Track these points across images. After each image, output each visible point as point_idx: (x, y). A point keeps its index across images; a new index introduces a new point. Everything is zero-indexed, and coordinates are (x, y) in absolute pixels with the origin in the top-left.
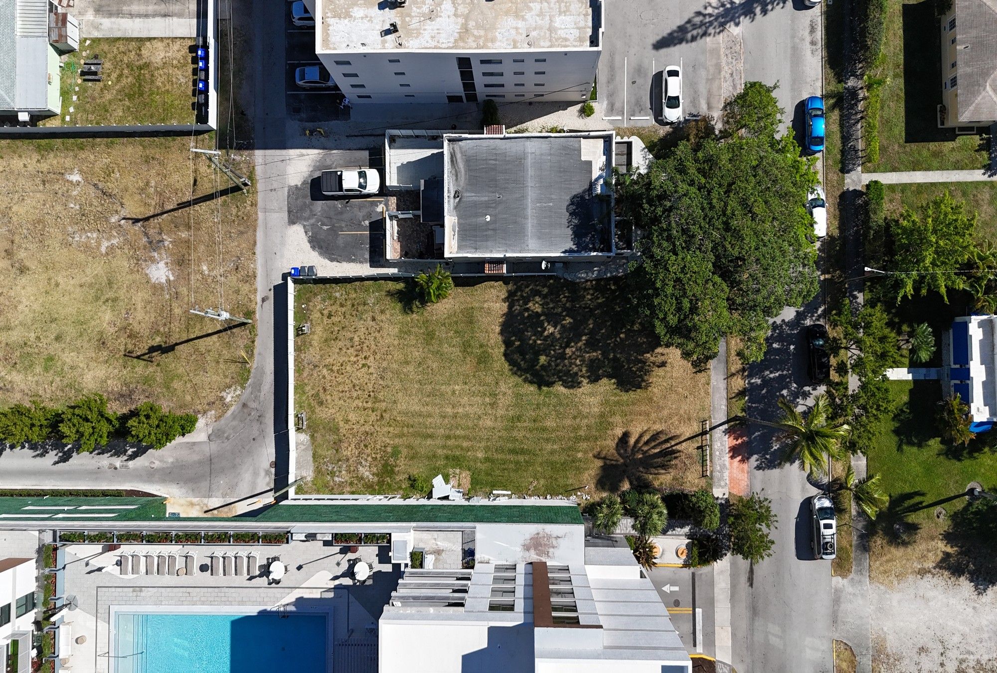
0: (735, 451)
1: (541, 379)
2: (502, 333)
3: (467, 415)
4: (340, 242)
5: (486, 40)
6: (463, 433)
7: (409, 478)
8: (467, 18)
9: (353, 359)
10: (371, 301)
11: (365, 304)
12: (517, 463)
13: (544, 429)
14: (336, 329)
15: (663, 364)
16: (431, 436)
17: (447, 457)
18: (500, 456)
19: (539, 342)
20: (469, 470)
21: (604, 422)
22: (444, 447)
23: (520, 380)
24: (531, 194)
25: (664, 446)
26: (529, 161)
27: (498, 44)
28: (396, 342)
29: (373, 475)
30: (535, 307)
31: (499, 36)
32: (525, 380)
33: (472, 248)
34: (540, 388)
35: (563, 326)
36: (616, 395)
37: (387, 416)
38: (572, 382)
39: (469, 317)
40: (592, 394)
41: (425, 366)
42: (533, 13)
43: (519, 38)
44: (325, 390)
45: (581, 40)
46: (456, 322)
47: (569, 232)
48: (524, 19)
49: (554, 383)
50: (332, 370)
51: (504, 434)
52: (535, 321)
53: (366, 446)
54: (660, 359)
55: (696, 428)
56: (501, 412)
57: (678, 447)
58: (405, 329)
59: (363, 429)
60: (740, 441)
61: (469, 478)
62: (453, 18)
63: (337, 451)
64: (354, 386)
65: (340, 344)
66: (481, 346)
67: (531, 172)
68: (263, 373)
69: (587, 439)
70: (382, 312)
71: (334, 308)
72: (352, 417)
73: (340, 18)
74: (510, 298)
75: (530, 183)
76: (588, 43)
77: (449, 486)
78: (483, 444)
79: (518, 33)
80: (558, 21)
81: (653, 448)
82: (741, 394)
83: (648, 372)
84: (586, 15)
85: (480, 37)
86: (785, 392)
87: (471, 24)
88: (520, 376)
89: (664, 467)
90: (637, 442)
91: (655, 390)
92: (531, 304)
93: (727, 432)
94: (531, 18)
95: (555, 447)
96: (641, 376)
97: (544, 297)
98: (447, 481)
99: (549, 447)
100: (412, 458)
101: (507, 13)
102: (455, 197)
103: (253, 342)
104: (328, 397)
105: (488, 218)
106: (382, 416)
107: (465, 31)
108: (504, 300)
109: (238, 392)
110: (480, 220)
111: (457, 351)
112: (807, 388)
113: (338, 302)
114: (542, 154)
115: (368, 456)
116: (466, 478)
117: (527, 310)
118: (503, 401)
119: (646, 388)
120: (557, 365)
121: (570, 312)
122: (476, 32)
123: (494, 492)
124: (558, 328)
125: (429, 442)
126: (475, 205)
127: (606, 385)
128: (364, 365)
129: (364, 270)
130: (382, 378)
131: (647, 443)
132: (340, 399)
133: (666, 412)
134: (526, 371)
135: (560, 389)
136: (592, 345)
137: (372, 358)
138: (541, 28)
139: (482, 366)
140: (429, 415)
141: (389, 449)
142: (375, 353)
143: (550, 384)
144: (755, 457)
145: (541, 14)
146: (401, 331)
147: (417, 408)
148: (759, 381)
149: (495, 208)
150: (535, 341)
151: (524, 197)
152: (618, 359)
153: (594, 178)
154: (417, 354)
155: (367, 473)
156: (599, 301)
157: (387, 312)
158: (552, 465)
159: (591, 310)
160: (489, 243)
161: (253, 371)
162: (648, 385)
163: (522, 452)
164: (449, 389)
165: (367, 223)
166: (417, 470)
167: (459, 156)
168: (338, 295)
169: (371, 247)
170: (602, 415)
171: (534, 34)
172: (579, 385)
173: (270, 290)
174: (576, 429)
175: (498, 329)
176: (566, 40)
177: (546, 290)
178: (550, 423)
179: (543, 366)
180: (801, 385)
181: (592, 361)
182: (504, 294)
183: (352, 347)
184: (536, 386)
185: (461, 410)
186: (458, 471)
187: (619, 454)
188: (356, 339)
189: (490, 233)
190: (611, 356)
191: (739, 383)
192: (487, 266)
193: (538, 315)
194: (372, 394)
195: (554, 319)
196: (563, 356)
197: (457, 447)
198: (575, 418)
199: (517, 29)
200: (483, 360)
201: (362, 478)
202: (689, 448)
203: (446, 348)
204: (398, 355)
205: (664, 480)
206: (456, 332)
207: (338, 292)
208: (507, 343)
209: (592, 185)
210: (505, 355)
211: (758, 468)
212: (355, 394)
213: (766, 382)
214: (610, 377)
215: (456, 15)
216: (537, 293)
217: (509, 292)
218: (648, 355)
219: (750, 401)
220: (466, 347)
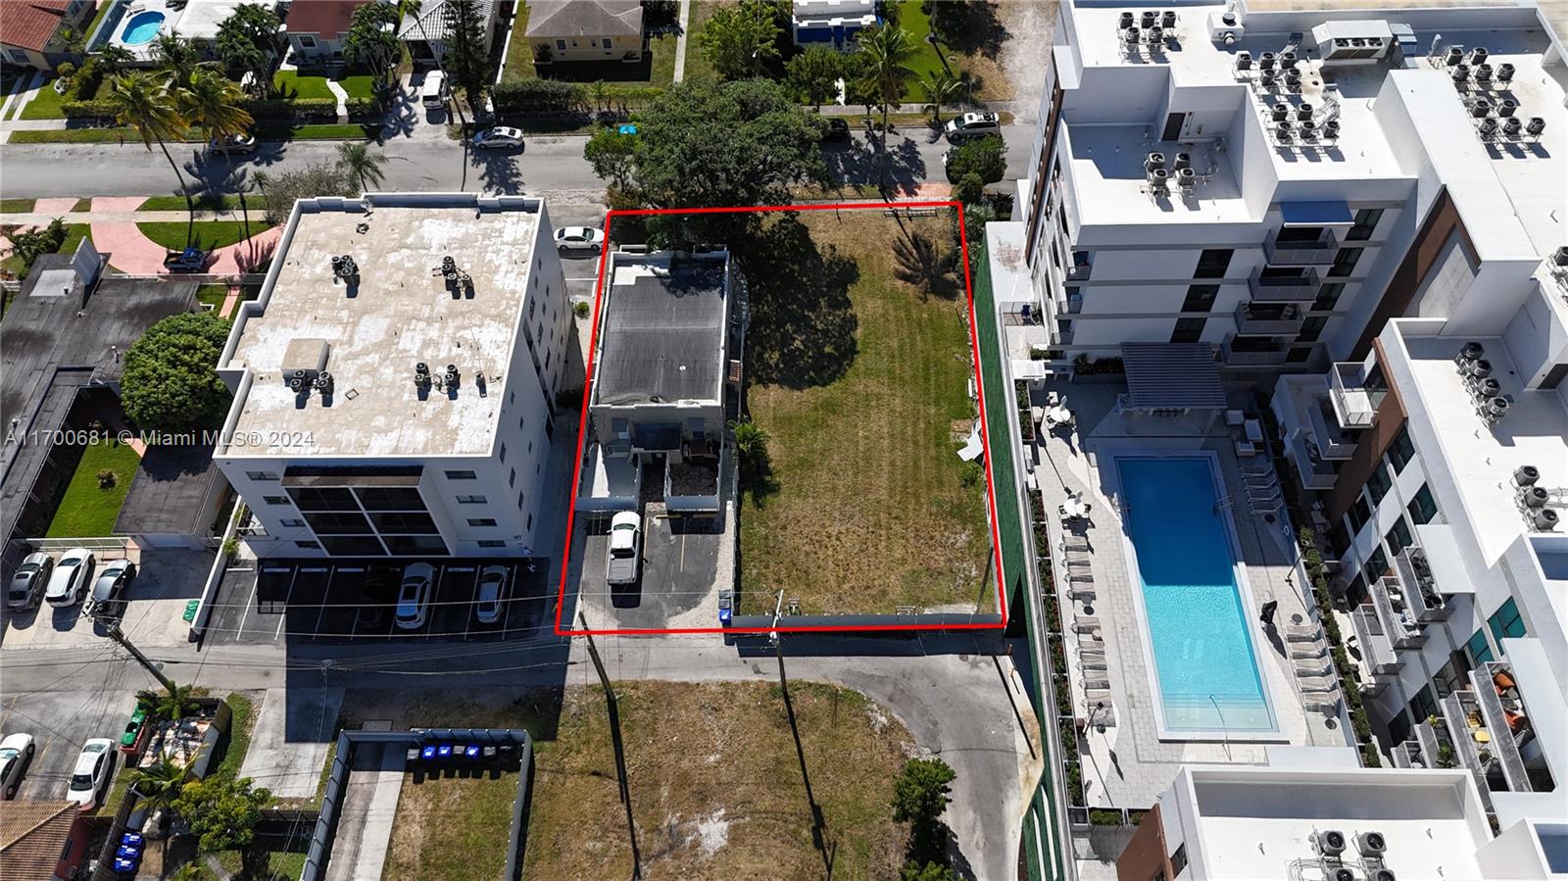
0: (910, 193)
1: (848, 352)
2: (800, 389)
3: (890, 423)
4: (692, 570)
5: (512, 299)
6: (909, 428)
7: (964, 486)
8: (485, 316)
9: (830, 552)
10: (763, 531)
11: (766, 538)
12: (937, 373)
13: (901, 348)
14: (794, 573)
15: (832, 247)
16: (916, 462)
17: (938, 445)
18: (933, 391)
19: (810, 354)
20: (949, 421)
21: (893, 296)
22: (927, 448)
23: (850, 371)
24: (662, 326)
25: (910, 246)
26: (628, 328)
27: (518, 289)
28: (811, 500)
29: (964, 529)
30: (774, 357)
31: (512, 287)
32: (850, 366)
33: (711, 387)
34: (858, 352)
35: (794, 332)
36: (863, 285)
37: (896, 512)
38: (853, 322)
39: (784, 422)
40: (864, 306)
41: (838, 468)
42: (494, 258)
43: (516, 271)
44: (867, 587)
45: (529, 220)
46: (790, 436)
47: (703, 294)
48: (500, 265)
49: (852, 339)
50: (845, 577)
51: (908, 387)
52: (790, 358)
53: (932, 538)
54: (828, 250)
55: (893, 220)
56: (886, 391)
57: (910, 235)
58: (795, 491)
59: (912, 540)
60: (901, 189)
61: (958, 422)
62: (483, 329)
63: (940, 573)
64: (862, 551)
65: (813, 568)
66: (816, 409)
67: (640, 327)
68: (849, 671)
69: (908, 311)
70: (776, 518)
71: (770, 575)
72: (898, 554)
74: (765, 382)
75: (651, 327)
76: (533, 215)
77: (968, 441)
78: (921, 407)
79: (512, 271)
80: (508, 237)
81: (911, 254)
82: (857, 188)
83: (840, 259)
84: (507, 216)
85: (508, 304)
86: (857, 157)
87: (493, 311)
88: (846, 370)
89: (928, 246)
90: (907, 267)
91: (859, 252)
92: (772, 362)
93: (892, 197)
94: (502, 260)
95: (918, 338)
96: (845, 264)
97: (765, 349)
98: (965, 445)
99: (919, 344)
100: (941, 483)
101: (489, 281)
102: (657, 402)
103: (810, 685)
104: (877, 582)
105: (683, 368)
106: (896, 518)
107: (500, 318)
108: (766, 386)
109: (874, 707)
110: (683, 376)
111: (821, 434)
112: (853, 143)
113: (764, 570)
114: (624, 318)
115: (943, 536)
116: (958, 425)
117: (777, 365)
118: (874, 388)
119: (855, 260)
120: (834, 336)
121: (780, 324)
122: (502, 308)
123: (971, 395)
124: (795, 336)
125: (922, 464)
126: (667, 381)
127: (853, 293)
128: (838, 539)
129: (727, 538)
130: (852, 517)
131: (908, 260)
133: (879, 244)
134: (840, 365)
135: (859, 333)
136: (813, 306)
137: (829, 529)
138: (511, 252)
139: (837, 408)
140: (892, 464)
141: (934, 509)
142: (823, 526)
143: (854, 343)
144: (915, 179)
145: (497, 252)
146: (798, 496)
147: (886, 476)
148: (846, 176)
149: (672, 361)
150: (810, 357)
151: (664, 333)
152: (828, 283)
153: (652, 275)
154: (825, 476)
155: (963, 536)
156: (770, 298)
157: (777, 510)
158: (936, 340)
159: (780, 306)
160: (708, 367)
161: (846, 686)
162: (853, 258)
163: (927, 369)
164: (862, 442)
165: (672, 537)
166: (954, 478)
167: (614, 398)
168: (754, 571)
169: (701, 533)
170: (884, 297)
171: (515, 257)
172: (854, 317)
173: (745, 662)
174: (898, 321)
175: (797, 393)
176: (527, 231)
177: (758, 348)
178: (895, 343)
179: (835, 349)
180: (851, 147)
181: (830, 306)
182: (760, 388)
183: (816, 553)
184: (855, 356)
185: (886, 430)
186: (952, 434)
187: (921, 281)
188: (806, 548)
189: (697, 366)
190: (825, 289)
191: (848, 190)
192: (731, 378)
193: (782, 355)
194: (871, 529)
195: (787, 340)
196: (825, 332)
197: (925, 435)
198: (888, 320)
199: (507, 272)
200: (831, 407)
201: (970, 542)
202: (910, 227)
203: (818, 446)
204: (826, 499)
205: (942, 246)
206: (800, 435)
207: (751, 572)
208: (812, 383)
209: (659, 276)
210: (824, 385)
211: (924, 178)
212: (872, 549)
213: (847, 171)
214: (845, 290)
215: (480, 326)
216: (760, 356)
217: (757, 383)
218: (824, 259)
219: (864, 183)
220: (815, 425)
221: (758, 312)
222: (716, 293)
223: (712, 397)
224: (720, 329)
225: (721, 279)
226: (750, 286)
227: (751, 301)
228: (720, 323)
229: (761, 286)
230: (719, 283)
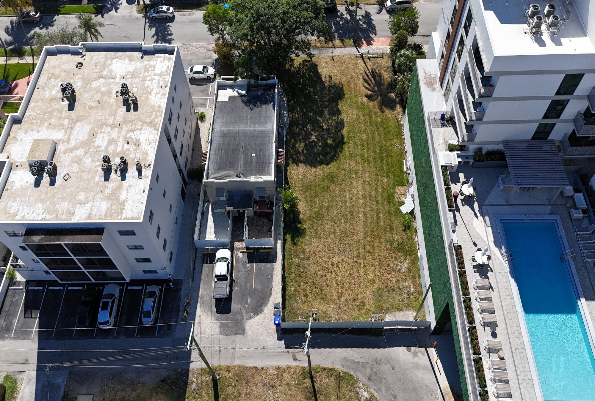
0: (369, 44)
1: (340, 143)
2: (315, 167)
3: (363, 189)
4: (259, 287)
5: (159, 111)
6: (374, 192)
7: (404, 230)
8: (144, 123)
9: (333, 276)
10: (297, 261)
11: (299, 266)
12: (387, 156)
13: (367, 140)
14: (314, 290)
15: (330, 77)
16: (378, 215)
17: (389, 203)
18: (385, 168)
19: (320, 144)
20: (394, 187)
21: (361, 107)
22: (383, 205)
23: (341, 155)
24: (242, 127)
25: (370, 76)
26: (224, 129)
27: (162, 104)
28: (322, 240)
29: (405, 259)
30: (301, 146)
31: (159, 103)
32: (341, 152)
33: (269, 165)
34: (345, 143)
35: (312, 130)
36: (347, 100)
37: (368, 248)
38: (341, 124)
39: (307, 188)
40: (348, 114)
41: (336, 219)
42: (150, 85)
43: (162, 92)
44: (354, 300)
45: (169, 60)
46: (310, 197)
47: (264, 107)
48: (152, 90)
49: (342, 135)
50: (342, 293)
51: (372, 165)
52: (309, 147)
53: (388, 266)
54: (328, 79)
55: (360, 61)
56: (360, 167)
57: (370, 69)
58: (314, 234)
59: (377, 267)
60: (364, 42)
61: (399, 188)
62: (142, 132)
63: (394, 290)
64: (351, 274)
65: (324, 287)
66: (323, 180)
67: (231, 128)
68: (346, 359)
69: (370, 116)
70: (304, 252)
71: (301, 292)
72: (370, 276)
73: (123, 209)
74: (297, 162)
75: (237, 128)
76: (172, 56)
77: (406, 201)
78: (379, 178)
79: (159, 93)
80: (158, 71)
81: (371, 82)
82: (342, 41)
83: (335, 84)
84: (158, 57)
85: (156, 114)
86: (341, 23)
87: (148, 120)
88: (339, 155)
89: (380, 76)
90: (369, 90)
91: (344, 80)
92: (300, 150)
93: (360, 47)
94: (153, 86)
95: (376, 134)
96: (337, 88)
97: (296, 141)
98: (402, 203)
99: (377, 137)
100: (392, 228)
101: (147, 99)
102: (240, 177)
103: (324, 369)
104: (359, 296)
105: (253, 155)
106: (368, 252)
107: (151, 124)
108: (298, 165)
109: (361, 385)
110: (254, 160)
111: (327, 196)
112: (339, 14)
113: (298, 288)
114: (222, 122)
115: (394, 264)
116: (399, 190)
117: (303, 151)
118: (354, 166)
119: (342, 85)
120: (332, 133)
121: (305, 126)
122: (153, 117)
123: (405, 170)
124: (312, 133)
125: (381, 216)
126: (245, 164)
127: (342, 106)
128: (337, 267)
129: (278, 266)
130: (344, 251)
131: (370, 85)
132: (359, 286)
133: (354, 75)
134: (336, 151)
135: (345, 131)
136: (321, 114)
137: (333, 260)
138: (159, 80)
139: (334, 179)
140: (365, 216)
141: (389, 246)
142: (329, 257)
143: (343, 137)
144: (371, 35)
145: (152, 80)
146: (315, 237)
147: (362, 224)
148: (336, 34)
149: (248, 150)
150: (320, 146)
151: (244, 132)
152: (329, 99)
153: (237, 95)
154: (329, 224)
155: (405, 264)
156: (299, 109)
157: (304, 247)
158: (386, 135)
159: (304, 114)
160: (267, 154)
161: (345, 370)
162: (341, 84)
163: (381, 153)
164: (348, 202)
165: (249, 265)
166: (398, 225)
167: (217, 175)
168: (293, 289)
169: (264, 262)
170: (357, 108)
171: (161, 83)
172: (342, 120)
173: (288, 352)
174: (366, 123)
175: (314, 169)
176: (168, 67)
177: (293, 141)
178: (364, 137)
179: (333, 141)
180: (338, 16)
181: (330, 114)
182: (294, 166)
183: (326, 276)
184: (344, 145)
185: (361, 193)
186: (396, 196)
187: (376, 99)
188: (321, 273)
189: (261, 154)
190: (327, 103)
191: (337, 42)
192: (279, 161)
193: (306, 145)
194: (355, 260)
195: (308, 135)
196: (328, 130)
197: (382, 196)
198: (360, 123)
199: (157, 93)
200: (331, 178)
201: (409, 269)
202: (370, 65)
203: (325, 204)
204: (330, 239)
205: (387, 76)
206: (316, 197)
207: (291, 289)
208: (321, 163)
209: (241, 96)
210: (328, 164)
211: (376, 34)
212: (356, 273)
213: (337, 31)
214: (337, 104)
215: (141, 130)
216: (294, 146)
217: (293, 163)
218: (326, 84)
219: (345, 38)
220: (325, 190)
221: (293, 118)
222: (271, 105)
223: (269, 174)
224: (273, 129)
225: (273, 98)
226: (289, 101)
227: (289, 111)
228: (273, 126)
229: (294, 101)
230: (272, 100)
